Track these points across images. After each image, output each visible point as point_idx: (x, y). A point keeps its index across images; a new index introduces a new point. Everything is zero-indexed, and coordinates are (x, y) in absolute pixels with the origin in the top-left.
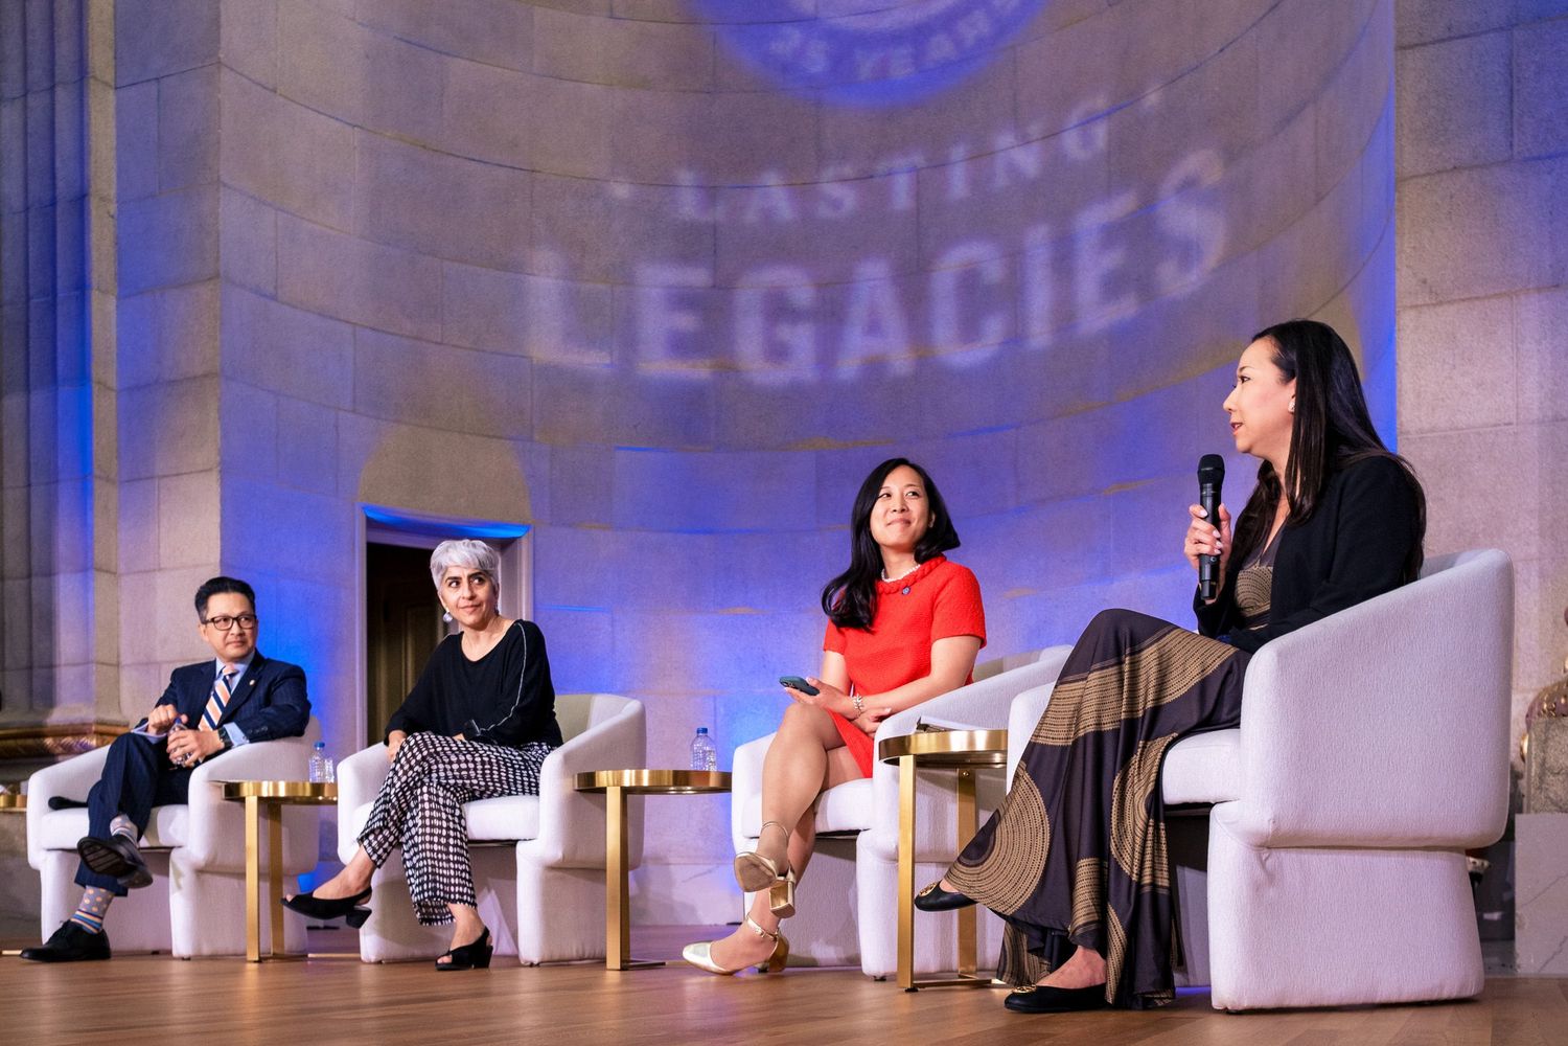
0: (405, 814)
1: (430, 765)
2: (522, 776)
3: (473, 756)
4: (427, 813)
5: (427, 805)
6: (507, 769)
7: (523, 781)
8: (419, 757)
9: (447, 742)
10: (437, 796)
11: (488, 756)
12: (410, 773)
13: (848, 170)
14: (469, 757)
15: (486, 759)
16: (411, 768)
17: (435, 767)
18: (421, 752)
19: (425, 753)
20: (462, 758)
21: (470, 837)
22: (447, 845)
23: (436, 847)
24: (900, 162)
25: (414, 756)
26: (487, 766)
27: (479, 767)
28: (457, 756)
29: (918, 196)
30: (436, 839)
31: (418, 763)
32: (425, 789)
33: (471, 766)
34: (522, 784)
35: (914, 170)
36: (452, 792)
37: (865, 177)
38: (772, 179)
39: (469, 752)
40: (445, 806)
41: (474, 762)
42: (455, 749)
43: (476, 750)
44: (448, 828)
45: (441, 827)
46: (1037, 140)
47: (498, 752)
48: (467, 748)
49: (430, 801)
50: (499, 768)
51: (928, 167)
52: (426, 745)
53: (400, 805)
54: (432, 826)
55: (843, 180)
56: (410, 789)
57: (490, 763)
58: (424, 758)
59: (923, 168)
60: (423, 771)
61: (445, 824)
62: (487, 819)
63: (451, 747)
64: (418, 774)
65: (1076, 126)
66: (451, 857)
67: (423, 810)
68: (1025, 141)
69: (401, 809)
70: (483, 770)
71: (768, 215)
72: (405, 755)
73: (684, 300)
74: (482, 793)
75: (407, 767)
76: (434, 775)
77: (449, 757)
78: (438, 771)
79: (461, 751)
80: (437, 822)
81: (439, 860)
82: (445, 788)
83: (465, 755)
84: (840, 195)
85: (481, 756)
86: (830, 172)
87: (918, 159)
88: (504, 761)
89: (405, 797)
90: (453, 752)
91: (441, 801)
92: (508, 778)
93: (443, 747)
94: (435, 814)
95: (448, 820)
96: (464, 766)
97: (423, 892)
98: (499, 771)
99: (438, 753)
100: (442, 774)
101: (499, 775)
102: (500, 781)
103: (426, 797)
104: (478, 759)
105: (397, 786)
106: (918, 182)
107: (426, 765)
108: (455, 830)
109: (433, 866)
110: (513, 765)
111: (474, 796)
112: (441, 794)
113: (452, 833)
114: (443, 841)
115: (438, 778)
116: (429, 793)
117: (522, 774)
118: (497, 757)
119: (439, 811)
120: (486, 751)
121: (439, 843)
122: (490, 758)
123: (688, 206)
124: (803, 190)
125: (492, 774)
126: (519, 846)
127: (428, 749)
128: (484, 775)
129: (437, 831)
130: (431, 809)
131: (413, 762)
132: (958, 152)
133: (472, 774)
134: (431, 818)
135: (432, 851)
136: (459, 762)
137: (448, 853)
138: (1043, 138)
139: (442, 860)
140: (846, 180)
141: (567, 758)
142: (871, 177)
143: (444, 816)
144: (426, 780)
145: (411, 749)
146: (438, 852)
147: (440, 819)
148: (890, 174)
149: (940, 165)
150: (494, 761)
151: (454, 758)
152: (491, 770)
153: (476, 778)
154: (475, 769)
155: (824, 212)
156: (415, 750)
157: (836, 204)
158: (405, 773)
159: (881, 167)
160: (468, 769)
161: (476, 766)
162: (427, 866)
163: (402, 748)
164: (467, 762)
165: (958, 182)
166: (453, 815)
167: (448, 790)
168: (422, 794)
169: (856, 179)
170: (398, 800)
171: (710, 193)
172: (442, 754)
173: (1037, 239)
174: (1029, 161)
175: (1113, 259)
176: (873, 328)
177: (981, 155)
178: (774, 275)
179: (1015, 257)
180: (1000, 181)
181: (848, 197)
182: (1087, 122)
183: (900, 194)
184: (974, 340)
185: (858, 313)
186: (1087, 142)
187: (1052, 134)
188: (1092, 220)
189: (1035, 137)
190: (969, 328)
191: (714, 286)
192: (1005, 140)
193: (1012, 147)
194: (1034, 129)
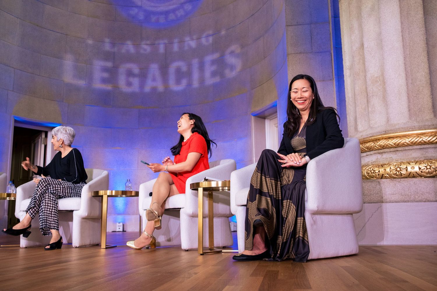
0: (41, 202)
1: (48, 187)
2: (74, 191)
3: (60, 186)
4: (47, 202)
5: (47, 199)
6: (70, 190)
7: (74, 192)
8: (45, 185)
9: (53, 181)
10: (51, 197)
11: (64, 186)
12: (42, 190)
13: (148, 42)
14: (59, 186)
15: (64, 187)
16: (42, 188)
17: (49, 188)
18: (45, 184)
19: (46, 184)
20: (57, 186)
21: (59, 209)
22: (52, 212)
23: (48, 212)
24: (161, 42)
25: (43, 185)
26: (64, 189)
27: (62, 189)
28: (55, 185)
29: (166, 50)
30: (48, 210)
31: (44, 187)
32: (47, 195)
33: (59, 188)
34: (74, 193)
35: (165, 44)
36: (55, 196)
37: (152, 44)
38: (129, 43)
39: (59, 184)
40: (52, 200)
41: (60, 187)
42: (55, 183)
43: (61, 184)
44: (53, 207)
45: (50, 206)
47: (67, 184)
48: (58, 183)
49: (48, 198)
50: (67, 189)
51: (168, 43)
52: (46, 181)
53: (40, 200)
54: (48, 206)
55: (147, 45)
56: (43, 195)
57: (65, 188)
58: (46, 185)
59: (167, 43)
60: (46, 189)
61: (52, 205)
62: (65, 204)
63: (54, 183)
64: (45, 190)
65: (205, 37)
66: (52, 215)
67: (46, 201)
68: (192, 39)
69: (40, 201)
70: (63, 190)
71: (128, 51)
72: (40, 185)
73: (105, 70)
74: (62, 197)
75: (41, 188)
76: (50, 190)
77: (53, 185)
78: (50, 189)
79: (56, 184)
80: (49, 205)
81: (48, 216)
82: (53, 195)
83: (58, 185)
84: (146, 48)
85: (62, 186)
86: (144, 42)
87: (166, 41)
88: (69, 187)
89: (41, 197)
90: (54, 184)
91: (52, 198)
92: (70, 192)
93: (51, 182)
94: (49, 202)
95: (53, 204)
96: (57, 188)
97: (43, 225)
98: (67, 190)
99: (50, 184)
100: (52, 189)
101: (67, 191)
102: (68, 193)
103: (47, 197)
104: (61, 187)
105: (38, 194)
106: (166, 47)
107: (47, 187)
108: (55, 207)
109: (47, 218)
110: (71, 188)
111: (60, 197)
112: (52, 196)
113: (53, 208)
114: (51, 210)
115: (51, 191)
116: (48, 196)
117: (74, 190)
118: (67, 186)
119: (51, 201)
120: (64, 184)
121: (49, 211)
122: (65, 186)
123: (107, 47)
124: (137, 46)
125: (65, 191)
126: (74, 212)
127: (47, 183)
128: (63, 191)
129: (49, 207)
130: (48, 201)
131: (43, 187)
132: (176, 41)
133: (59, 191)
134: (48, 203)
135: (47, 213)
136: (55, 187)
137: (51, 214)
138: (197, 39)
139: (49, 216)
140: (148, 45)
141: (90, 187)
142: (154, 44)
143: (52, 203)
144: (47, 191)
145: (42, 183)
146: (49, 213)
147: (51, 204)
148: (159, 44)
149: (171, 43)
150: (66, 187)
151: (54, 186)
152: (65, 190)
153: (60, 192)
154: (60, 190)
155: (142, 51)
156: (43, 183)
157: (145, 50)
158: (41, 190)
159: (157, 42)
160: (58, 189)
161: (60, 188)
162: (45, 217)
163: (39, 183)
164: (58, 187)
165: (176, 47)
166: (55, 203)
167: (54, 195)
168: (46, 196)
169: (150, 45)
170: (39, 198)
171: (113, 44)
172: (51, 184)
173: (195, 62)
174: (193, 44)
175: (214, 68)
176: (154, 80)
177: (182, 42)
178: (129, 66)
179: (190, 66)
180: (186, 48)
181: (148, 49)
182: (207, 36)
183: (162, 49)
184: (179, 85)
185: (150, 76)
186: (207, 41)
187: (199, 38)
188: (209, 58)
189: (195, 39)
190: (178, 81)
191: (113, 67)
192: (187, 39)
193: (189, 41)
194: (195, 37)
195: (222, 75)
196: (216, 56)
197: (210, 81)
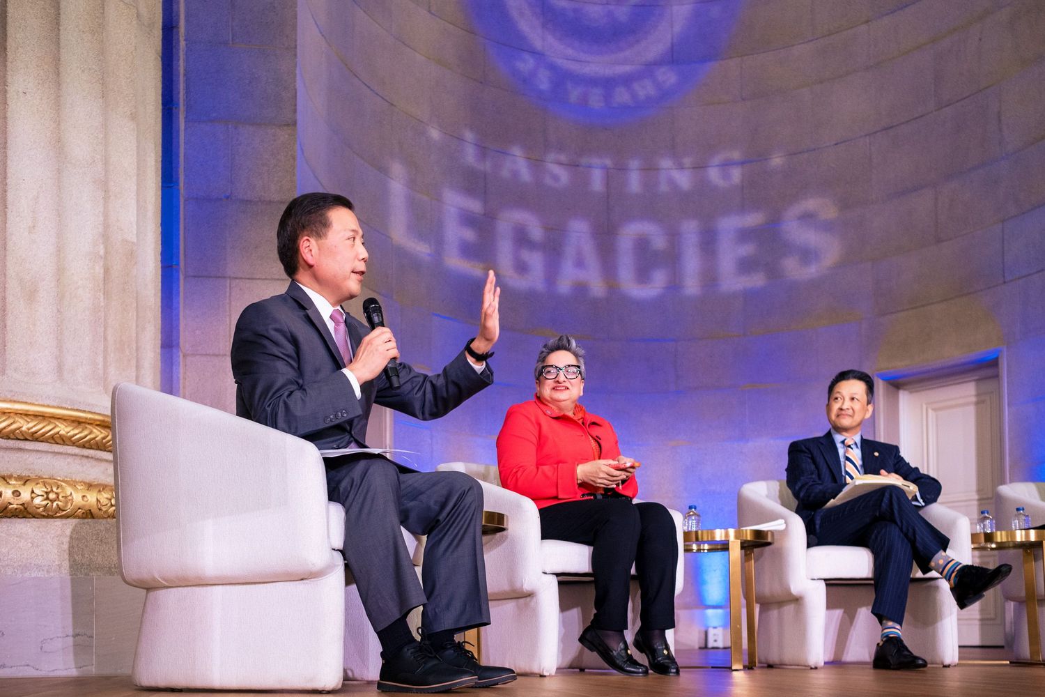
13: (563, 158)
24: (596, 161)
29: (608, 185)
35: (605, 168)
37: (573, 166)
38: (517, 151)
46: (689, 168)
51: (614, 169)
55: (560, 164)
59: (611, 169)
65: (718, 166)
68: (681, 167)
71: (515, 174)
73: (468, 220)
84: (558, 173)
86: (551, 156)
87: (608, 162)
106: (608, 177)
123: (470, 156)
124: (536, 164)
132: (634, 164)
138: (693, 168)
140: (562, 164)
142: (578, 166)
148: (590, 167)
149: (622, 169)
155: (549, 181)
157: (557, 178)
159: (584, 161)
165: (635, 182)
169: (568, 165)
171: (482, 151)
173: (690, 229)
174: (684, 180)
175: (747, 250)
176: (580, 263)
177: (650, 169)
178: (520, 216)
179: (674, 236)
180: (664, 188)
181: (564, 176)
182: (727, 165)
183: (597, 182)
184: (646, 283)
185: (570, 252)
186: (726, 176)
187: (700, 167)
188: (729, 224)
189: (687, 166)
190: (643, 275)
191: (485, 215)
192: (666, 163)
193: (672, 169)
194: (687, 161)
195: (773, 271)
196: (753, 219)
197: (733, 282)
